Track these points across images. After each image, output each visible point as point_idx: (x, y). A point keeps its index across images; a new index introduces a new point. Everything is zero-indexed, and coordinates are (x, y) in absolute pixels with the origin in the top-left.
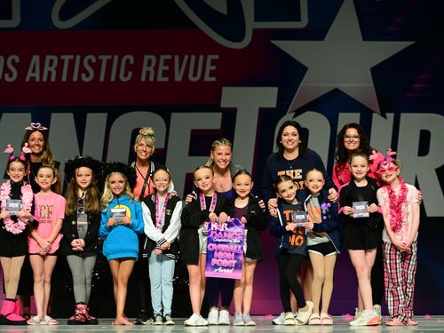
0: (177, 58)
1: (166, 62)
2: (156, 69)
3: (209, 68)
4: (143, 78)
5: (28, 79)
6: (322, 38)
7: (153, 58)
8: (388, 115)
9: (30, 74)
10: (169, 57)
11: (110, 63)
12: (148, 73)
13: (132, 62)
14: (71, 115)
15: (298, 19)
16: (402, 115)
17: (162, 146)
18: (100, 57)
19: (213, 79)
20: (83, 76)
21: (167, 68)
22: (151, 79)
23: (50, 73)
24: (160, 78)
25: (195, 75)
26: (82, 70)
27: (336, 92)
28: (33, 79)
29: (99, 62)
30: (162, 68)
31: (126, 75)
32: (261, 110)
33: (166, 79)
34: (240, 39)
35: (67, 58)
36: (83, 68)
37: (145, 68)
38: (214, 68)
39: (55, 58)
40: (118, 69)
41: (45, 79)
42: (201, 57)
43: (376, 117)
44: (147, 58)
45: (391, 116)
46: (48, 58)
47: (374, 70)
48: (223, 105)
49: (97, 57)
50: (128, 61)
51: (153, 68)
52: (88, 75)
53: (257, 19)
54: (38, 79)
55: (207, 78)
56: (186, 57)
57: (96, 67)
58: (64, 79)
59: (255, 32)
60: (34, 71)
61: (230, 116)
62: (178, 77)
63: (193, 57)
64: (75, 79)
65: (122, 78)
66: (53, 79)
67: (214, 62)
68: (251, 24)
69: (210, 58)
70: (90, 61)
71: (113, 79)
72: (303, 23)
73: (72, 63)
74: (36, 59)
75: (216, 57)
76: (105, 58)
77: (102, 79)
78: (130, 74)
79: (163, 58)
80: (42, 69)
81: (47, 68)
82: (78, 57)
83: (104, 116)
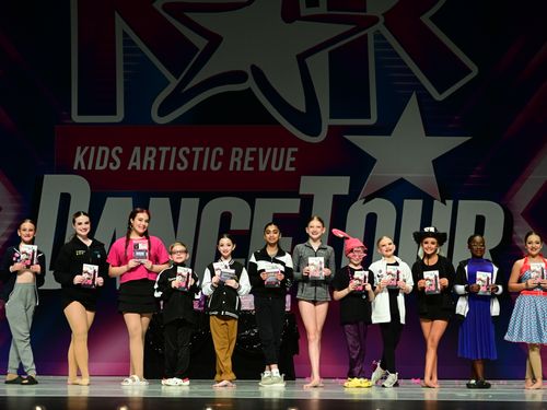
0: (261, 150)
1: (252, 154)
2: (243, 160)
3: (290, 159)
4: (231, 168)
5: (130, 168)
6: (389, 134)
7: (240, 150)
8: (447, 201)
9: (131, 164)
10: (254, 149)
11: (202, 154)
12: (236, 163)
13: (221, 153)
14: (167, 200)
15: (368, 116)
16: (460, 202)
17: (248, 228)
18: (194, 149)
19: (293, 169)
20: (179, 165)
21: (252, 159)
22: (238, 168)
23: (149, 163)
24: (246, 168)
25: (277, 166)
26: (178, 160)
27: (402, 181)
28: (134, 167)
29: (193, 153)
30: (248, 159)
31: (216, 165)
32: (335, 196)
33: (251, 169)
34: (317, 134)
35: (164, 150)
36: (179, 159)
37: (233, 159)
38: (294, 159)
39: (154, 150)
40: (209, 159)
41: (145, 168)
42: (283, 150)
43: (437, 204)
44: (234, 150)
45: (450, 203)
46: (148, 149)
47: (435, 162)
48: (301, 192)
49: (191, 149)
50: (218, 152)
51: (240, 159)
52: (182, 165)
53: (332, 117)
54: (138, 168)
55: (288, 168)
56: (269, 150)
57: (190, 157)
58: (162, 168)
59: (330, 127)
60: (135, 161)
61: (307, 202)
62: (262, 167)
63: (275, 150)
64: (171, 168)
65: (213, 168)
66: (152, 168)
67: (293, 154)
68: (327, 121)
69: (290, 150)
70: (184, 152)
71: (205, 168)
72: (373, 120)
73: (169, 154)
74: (137, 150)
75: (296, 150)
76: (197, 150)
77: (195, 168)
78: (220, 164)
79: (249, 150)
80: (143, 159)
81: (146, 159)
82: (174, 149)
83: (197, 200)
